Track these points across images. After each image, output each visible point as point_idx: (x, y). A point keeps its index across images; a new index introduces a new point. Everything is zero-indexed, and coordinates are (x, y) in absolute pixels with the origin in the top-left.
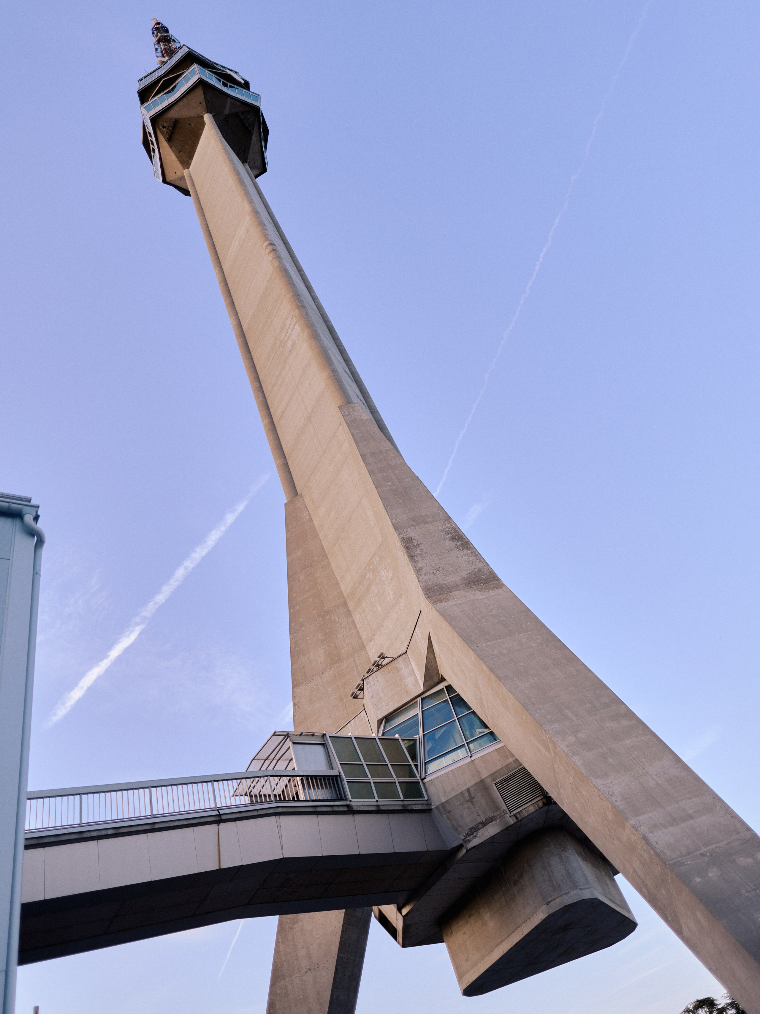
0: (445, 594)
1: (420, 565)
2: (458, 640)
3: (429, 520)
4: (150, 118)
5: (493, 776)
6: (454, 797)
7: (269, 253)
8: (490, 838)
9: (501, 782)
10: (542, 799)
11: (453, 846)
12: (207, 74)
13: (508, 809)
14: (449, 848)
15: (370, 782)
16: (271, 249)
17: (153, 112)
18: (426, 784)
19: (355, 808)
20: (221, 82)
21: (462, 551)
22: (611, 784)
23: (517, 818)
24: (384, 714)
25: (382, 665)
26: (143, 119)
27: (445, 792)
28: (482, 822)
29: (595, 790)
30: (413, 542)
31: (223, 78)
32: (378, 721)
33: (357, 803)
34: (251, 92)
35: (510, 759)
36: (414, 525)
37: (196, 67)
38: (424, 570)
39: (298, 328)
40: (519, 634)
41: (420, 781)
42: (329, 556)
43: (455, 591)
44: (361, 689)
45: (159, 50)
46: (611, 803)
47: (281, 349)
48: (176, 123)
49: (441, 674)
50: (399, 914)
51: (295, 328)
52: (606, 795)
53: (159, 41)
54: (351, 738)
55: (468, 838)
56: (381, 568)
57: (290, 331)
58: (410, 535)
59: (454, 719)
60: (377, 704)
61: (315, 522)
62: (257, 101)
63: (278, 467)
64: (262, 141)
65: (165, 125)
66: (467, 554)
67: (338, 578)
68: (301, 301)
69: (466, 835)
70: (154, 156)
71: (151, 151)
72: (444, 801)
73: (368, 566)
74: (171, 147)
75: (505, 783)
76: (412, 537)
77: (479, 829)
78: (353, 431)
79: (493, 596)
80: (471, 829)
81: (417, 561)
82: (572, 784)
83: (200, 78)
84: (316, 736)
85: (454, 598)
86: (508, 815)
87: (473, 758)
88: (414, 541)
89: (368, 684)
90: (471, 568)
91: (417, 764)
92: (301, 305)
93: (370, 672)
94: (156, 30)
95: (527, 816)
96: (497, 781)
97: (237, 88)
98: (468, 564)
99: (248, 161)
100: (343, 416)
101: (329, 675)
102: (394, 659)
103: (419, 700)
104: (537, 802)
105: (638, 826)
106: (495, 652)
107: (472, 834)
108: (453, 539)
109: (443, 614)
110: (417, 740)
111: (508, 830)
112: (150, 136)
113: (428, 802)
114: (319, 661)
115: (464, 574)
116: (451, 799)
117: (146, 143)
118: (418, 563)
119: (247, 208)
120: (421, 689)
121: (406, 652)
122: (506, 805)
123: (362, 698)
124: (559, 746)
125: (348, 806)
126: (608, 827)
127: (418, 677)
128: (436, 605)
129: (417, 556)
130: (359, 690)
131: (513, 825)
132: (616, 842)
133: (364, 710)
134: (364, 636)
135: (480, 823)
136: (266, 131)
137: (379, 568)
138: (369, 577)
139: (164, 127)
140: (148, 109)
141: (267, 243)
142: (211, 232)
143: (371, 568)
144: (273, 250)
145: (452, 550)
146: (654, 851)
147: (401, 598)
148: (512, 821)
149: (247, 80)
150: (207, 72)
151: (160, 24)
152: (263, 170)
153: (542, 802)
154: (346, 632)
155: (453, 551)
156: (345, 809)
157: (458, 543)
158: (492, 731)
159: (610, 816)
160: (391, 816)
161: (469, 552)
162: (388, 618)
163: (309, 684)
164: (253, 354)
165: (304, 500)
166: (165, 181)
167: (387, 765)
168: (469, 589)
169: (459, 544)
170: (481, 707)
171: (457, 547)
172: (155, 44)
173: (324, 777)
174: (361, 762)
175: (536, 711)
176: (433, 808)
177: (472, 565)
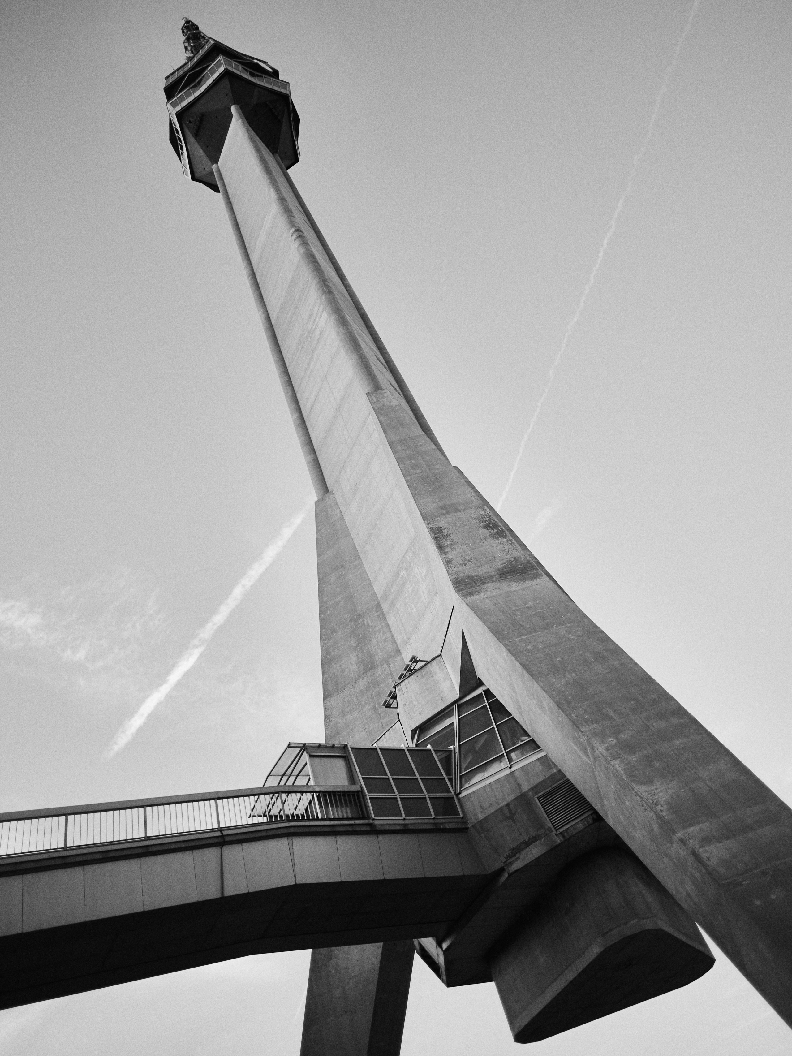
0: (477, 586)
1: (450, 556)
2: (489, 636)
3: (461, 507)
4: (176, 114)
5: (535, 789)
6: (493, 813)
7: (295, 240)
8: (534, 860)
9: (544, 796)
10: (591, 815)
11: (494, 870)
12: (233, 64)
13: (554, 826)
14: (490, 872)
15: (396, 798)
16: (298, 235)
17: (178, 108)
18: (462, 800)
19: (378, 828)
20: (247, 72)
21: (497, 540)
22: (656, 791)
23: (564, 837)
24: (418, 724)
25: (415, 670)
26: (170, 116)
27: (482, 808)
28: (524, 842)
29: (638, 798)
30: (442, 532)
31: (250, 68)
32: (412, 731)
33: (380, 821)
34: (280, 80)
35: (554, 769)
36: (444, 514)
37: (222, 58)
38: (455, 562)
39: (325, 315)
40: (556, 626)
41: (454, 796)
42: (361, 555)
43: (488, 583)
44: (394, 697)
45: (189, 48)
46: (655, 813)
47: (309, 340)
48: (202, 117)
49: (478, 677)
50: (439, 949)
51: (322, 315)
52: (649, 804)
53: (188, 39)
54: (376, 749)
55: (510, 861)
56: (415, 564)
57: (317, 319)
58: (440, 525)
59: (493, 726)
60: (410, 713)
61: (346, 519)
62: (286, 89)
63: (308, 463)
64: (293, 130)
65: (191, 120)
66: (502, 543)
67: (371, 579)
68: (327, 286)
69: (507, 858)
70: (182, 153)
71: (178, 148)
72: (482, 818)
73: (401, 564)
74: (198, 142)
75: (549, 797)
76: (442, 527)
77: (522, 850)
78: (381, 418)
79: (531, 586)
80: (513, 849)
81: (447, 552)
82: (615, 792)
83: (226, 69)
84: (337, 747)
85: (486, 590)
86: (554, 834)
87: (513, 769)
88: (444, 531)
89: (400, 691)
90: (506, 557)
91: (452, 777)
92: (328, 290)
93: (402, 677)
94: (187, 29)
95: (576, 834)
96: (540, 794)
97: (264, 77)
98: (503, 554)
99: (279, 151)
100: (371, 403)
101: (362, 684)
102: (428, 662)
103: (455, 707)
104: (586, 817)
105: (687, 839)
106: (529, 647)
107: (514, 856)
108: (487, 527)
109: (474, 608)
110: (452, 751)
111: (553, 851)
112: (177, 133)
113: (464, 820)
114: (352, 669)
115: (499, 565)
116: (489, 815)
117: (174, 140)
118: (448, 554)
119: (273, 195)
120: (457, 695)
121: (441, 654)
122: (551, 822)
123: (396, 708)
124: (597, 749)
125: (370, 825)
126: (655, 842)
127: (454, 682)
128: (467, 598)
129: (447, 546)
130: (391, 698)
131: (559, 844)
132: (665, 860)
133: (399, 721)
134: (399, 642)
135: (522, 843)
136: (297, 120)
137: (412, 565)
138: (402, 576)
139: (190, 122)
140: (174, 105)
141: (293, 230)
142: (240, 225)
143: (404, 566)
144: (300, 236)
145: (485, 539)
146: (705, 869)
147: (436, 596)
148: (558, 840)
149: (276, 68)
150: (233, 62)
151: (190, 22)
152: (296, 160)
153: (592, 817)
154: (380, 637)
155: (487, 539)
156: (367, 828)
157: (492, 531)
158: (532, 739)
159: (656, 829)
160: (422, 837)
161: (505, 540)
162: (423, 619)
163: (341, 694)
164: (282, 348)
165: (334, 497)
166: (194, 178)
167: (417, 779)
168: (503, 580)
169: (494, 532)
170: (519, 711)
171: (491, 535)
172: (184, 43)
173: (344, 792)
174: (387, 776)
175: (572, 711)
176: (469, 826)
177: (507, 554)
